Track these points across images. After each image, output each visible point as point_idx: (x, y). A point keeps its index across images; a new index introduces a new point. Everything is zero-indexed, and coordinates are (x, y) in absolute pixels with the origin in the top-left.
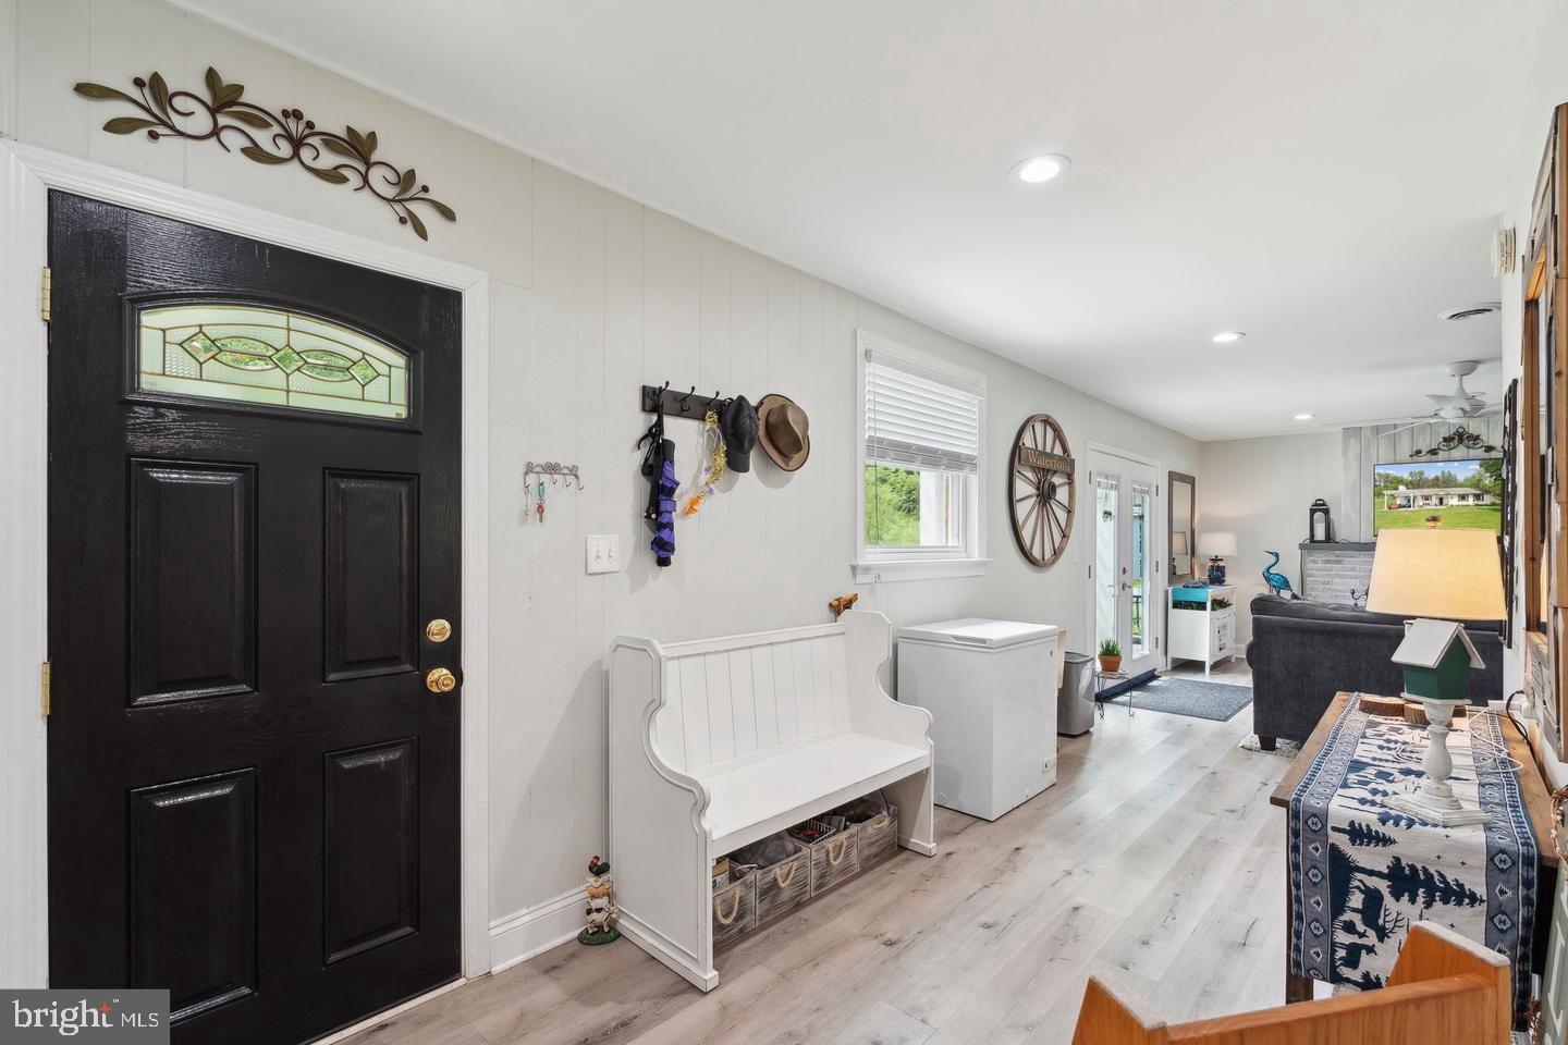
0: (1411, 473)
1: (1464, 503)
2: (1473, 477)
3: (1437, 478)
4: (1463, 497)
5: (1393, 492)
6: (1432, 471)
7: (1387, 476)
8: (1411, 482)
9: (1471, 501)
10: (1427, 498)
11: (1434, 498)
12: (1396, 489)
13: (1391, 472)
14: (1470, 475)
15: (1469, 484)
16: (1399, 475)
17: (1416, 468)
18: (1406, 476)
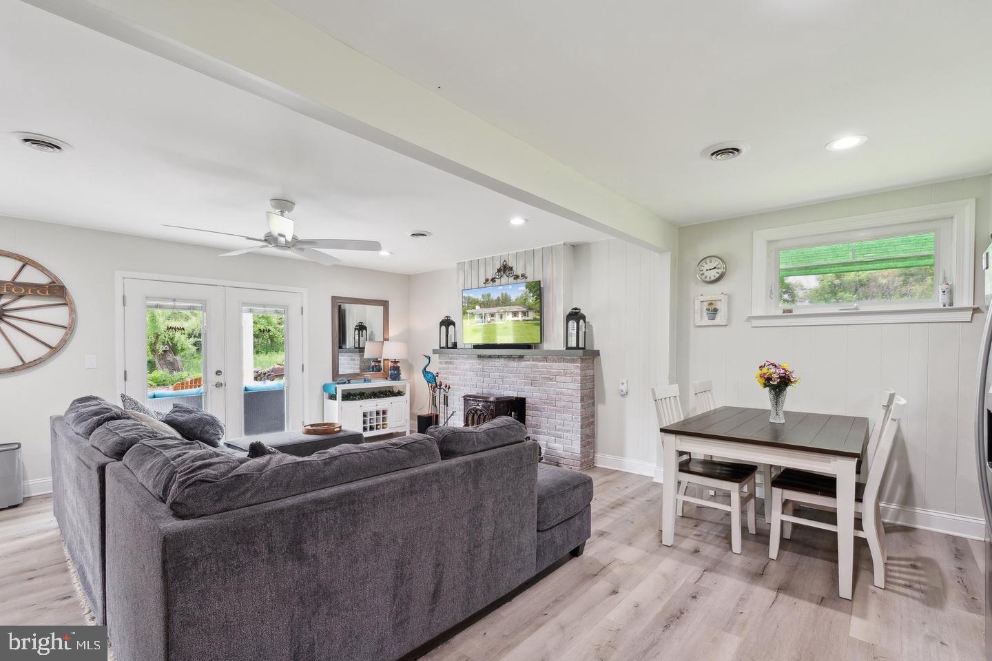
0: (483, 295)
1: (516, 319)
2: (521, 297)
3: (498, 298)
4: (515, 314)
5: (472, 311)
6: (495, 294)
7: (469, 298)
8: (483, 303)
9: (520, 317)
10: (492, 315)
11: (497, 315)
12: (474, 308)
13: (471, 295)
14: (519, 295)
15: (519, 302)
16: (476, 298)
17: (485, 292)
18: (480, 298)
